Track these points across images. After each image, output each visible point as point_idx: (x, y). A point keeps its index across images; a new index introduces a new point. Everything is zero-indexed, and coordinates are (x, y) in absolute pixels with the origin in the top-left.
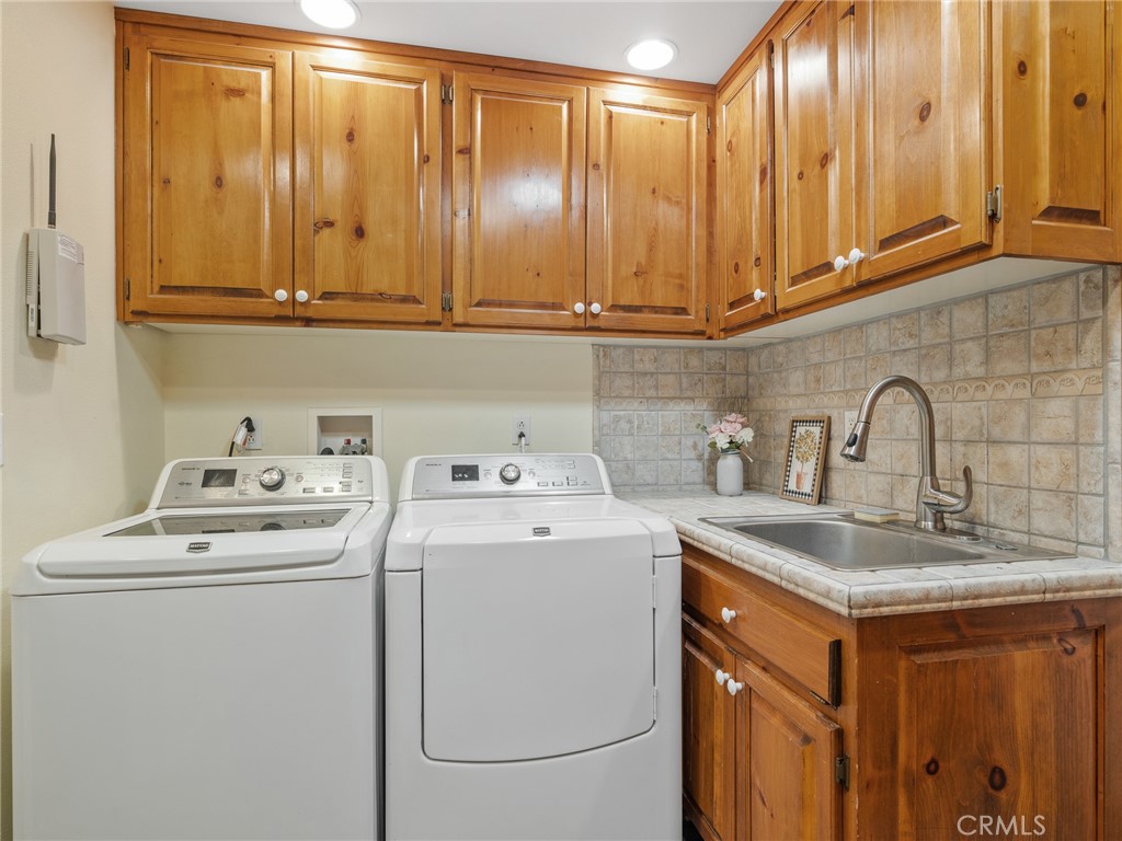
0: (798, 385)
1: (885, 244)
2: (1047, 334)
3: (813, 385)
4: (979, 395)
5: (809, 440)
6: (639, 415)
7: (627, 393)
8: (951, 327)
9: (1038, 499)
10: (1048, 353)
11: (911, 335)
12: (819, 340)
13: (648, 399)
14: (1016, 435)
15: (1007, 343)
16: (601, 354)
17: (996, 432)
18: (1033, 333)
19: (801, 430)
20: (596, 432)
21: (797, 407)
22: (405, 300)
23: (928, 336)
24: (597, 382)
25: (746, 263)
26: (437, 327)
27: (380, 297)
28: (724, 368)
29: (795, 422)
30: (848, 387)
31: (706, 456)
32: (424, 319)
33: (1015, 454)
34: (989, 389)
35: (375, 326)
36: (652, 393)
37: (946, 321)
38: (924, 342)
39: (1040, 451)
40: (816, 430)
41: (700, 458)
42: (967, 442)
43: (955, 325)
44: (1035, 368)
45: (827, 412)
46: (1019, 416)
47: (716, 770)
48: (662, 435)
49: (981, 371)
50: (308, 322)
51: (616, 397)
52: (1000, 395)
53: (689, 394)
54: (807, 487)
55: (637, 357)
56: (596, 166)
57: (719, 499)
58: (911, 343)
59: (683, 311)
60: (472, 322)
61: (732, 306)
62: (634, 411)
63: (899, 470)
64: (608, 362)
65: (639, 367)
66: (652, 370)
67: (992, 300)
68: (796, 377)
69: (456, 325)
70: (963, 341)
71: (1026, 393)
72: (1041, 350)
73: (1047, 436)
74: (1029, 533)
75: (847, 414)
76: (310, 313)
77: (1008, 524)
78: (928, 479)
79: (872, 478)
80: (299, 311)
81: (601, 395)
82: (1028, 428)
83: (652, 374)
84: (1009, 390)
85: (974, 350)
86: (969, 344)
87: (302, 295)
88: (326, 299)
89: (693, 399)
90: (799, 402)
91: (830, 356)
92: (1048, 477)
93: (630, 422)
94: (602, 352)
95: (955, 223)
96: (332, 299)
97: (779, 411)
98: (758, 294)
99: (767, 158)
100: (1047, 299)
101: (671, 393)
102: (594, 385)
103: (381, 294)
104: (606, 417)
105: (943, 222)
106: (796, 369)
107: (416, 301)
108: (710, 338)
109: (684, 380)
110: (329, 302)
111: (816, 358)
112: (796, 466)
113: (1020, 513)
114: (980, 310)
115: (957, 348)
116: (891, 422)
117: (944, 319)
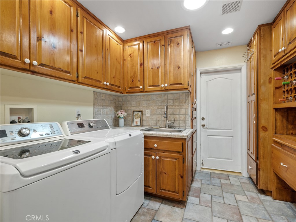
0: (134, 104)
1: (171, 85)
2: (182, 100)
3: (138, 105)
4: (172, 108)
5: (138, 115)
6: (102, 110)
7: (100, 104)
8: (167, 97)
9: (181, 122)
10: (182, 103)
11: (160, 98)
12: (140, 96)
13: (104, 106)
14: (178, 113)
15: (176, 101)
16: (95, 94)
17: (175, 113)
18: (180, 100)
19: (136, 113)
20: (94, 114)
21: (133, 109)
22: (66, 72)
23: (163, 98)
24: (94, 101)
25: (136, 80)
26: (74, 82)
27: (60, 70)
28: (115, 100)
29: (134, 112)
30: (147, 105)
31: (113, 119)
32: (72, 79)
33: (177, 116)
34: (174, 107)
35: (57, 79)
36: (104, 104)
37: (167, 96)
38: (163, 99)
39: (181, 115)
40: (140, 113)
41: (112, 120)
42: (170, 115)
43: (168, 97)
44: (180, 104)
45: (142, 110)
46: (178, 111)
47: (150, 175)
48: (106, 114)
49: (172, 104)
50: (33, 72)
51: (98, 105)
52: (176, 108)
53: (110, 105)
54: (139, 124)
55: (102, 96)
56: (107, 49)
57: (120, 128)
58: (160, 99)
59: (119, 87)
60: (83, 82)
61: (130, 88)
62: (101, 109)
63: (158, 119)
64: (97, 96)
65: (102, 98)
66: (104, 99)
67: (174, 94)
68: (133, 103)
69: (79, 83)
70: (170, 100)
71: (179, 108)
72: (181, 102)
73: (182, 113)
74: (179, 127)
75: (147, 110)
76: (36, 70)
77: (176, 126)
78: (167, 120)
79: (152, 121)
80: (32, 68)
81: (95, 105)
82: (179, 113)
83: (104, 100)
84: (177, 107)
85: (171, 101)
86: (171, 100)
87: (35, 63)
88: (41, 66)
89: (111, 106)
90: (134, 108)
91: (142, 100)
92: (182, 119)
93: (101, 111)
94: (95, 93)
95: (183, 84)
96: (44, 67)
97: (129, 109)
98: (141, 87)
99: (142, 62)
100: (182, 95)
101: (107, 105)
102: (94, 102)
103: (60, 69)
104: (96, 110)
105: (181, 84)
106: (134, 101)
107: (69, 73)
108: (123, 94)
109: (110, 102)
110: (42, 67)
111: (139, 100)
112: (135, 120)
113: (178, 124)
114: (172, 96)
115: (169, 101)
116: (156, 112)
117: (166, 96)
